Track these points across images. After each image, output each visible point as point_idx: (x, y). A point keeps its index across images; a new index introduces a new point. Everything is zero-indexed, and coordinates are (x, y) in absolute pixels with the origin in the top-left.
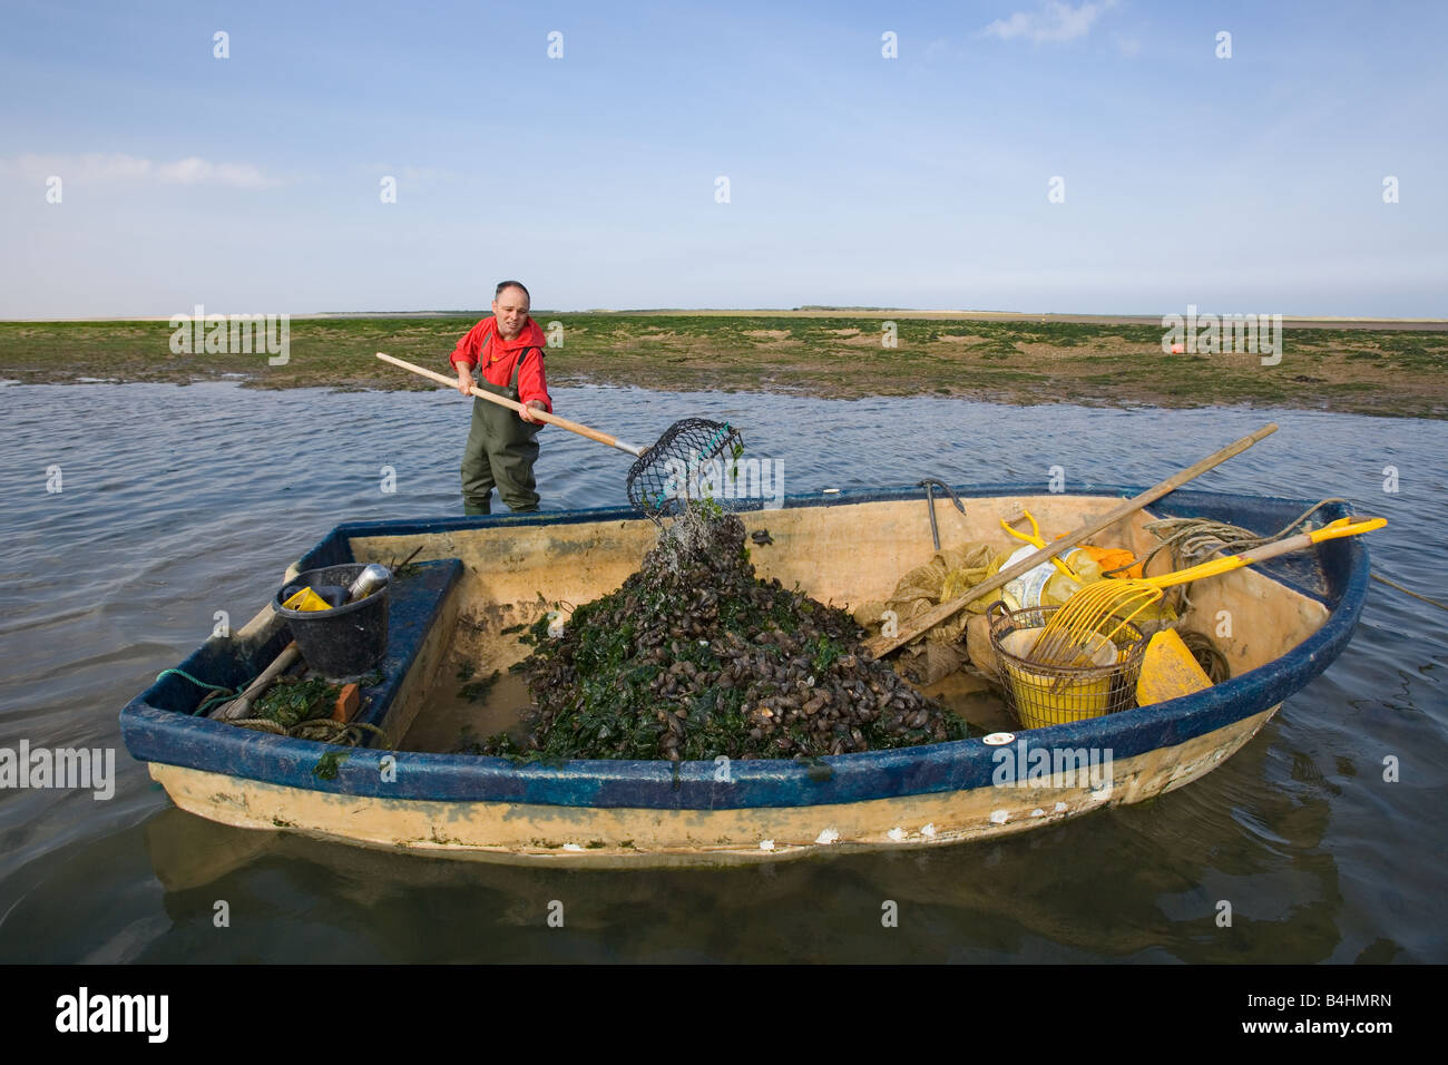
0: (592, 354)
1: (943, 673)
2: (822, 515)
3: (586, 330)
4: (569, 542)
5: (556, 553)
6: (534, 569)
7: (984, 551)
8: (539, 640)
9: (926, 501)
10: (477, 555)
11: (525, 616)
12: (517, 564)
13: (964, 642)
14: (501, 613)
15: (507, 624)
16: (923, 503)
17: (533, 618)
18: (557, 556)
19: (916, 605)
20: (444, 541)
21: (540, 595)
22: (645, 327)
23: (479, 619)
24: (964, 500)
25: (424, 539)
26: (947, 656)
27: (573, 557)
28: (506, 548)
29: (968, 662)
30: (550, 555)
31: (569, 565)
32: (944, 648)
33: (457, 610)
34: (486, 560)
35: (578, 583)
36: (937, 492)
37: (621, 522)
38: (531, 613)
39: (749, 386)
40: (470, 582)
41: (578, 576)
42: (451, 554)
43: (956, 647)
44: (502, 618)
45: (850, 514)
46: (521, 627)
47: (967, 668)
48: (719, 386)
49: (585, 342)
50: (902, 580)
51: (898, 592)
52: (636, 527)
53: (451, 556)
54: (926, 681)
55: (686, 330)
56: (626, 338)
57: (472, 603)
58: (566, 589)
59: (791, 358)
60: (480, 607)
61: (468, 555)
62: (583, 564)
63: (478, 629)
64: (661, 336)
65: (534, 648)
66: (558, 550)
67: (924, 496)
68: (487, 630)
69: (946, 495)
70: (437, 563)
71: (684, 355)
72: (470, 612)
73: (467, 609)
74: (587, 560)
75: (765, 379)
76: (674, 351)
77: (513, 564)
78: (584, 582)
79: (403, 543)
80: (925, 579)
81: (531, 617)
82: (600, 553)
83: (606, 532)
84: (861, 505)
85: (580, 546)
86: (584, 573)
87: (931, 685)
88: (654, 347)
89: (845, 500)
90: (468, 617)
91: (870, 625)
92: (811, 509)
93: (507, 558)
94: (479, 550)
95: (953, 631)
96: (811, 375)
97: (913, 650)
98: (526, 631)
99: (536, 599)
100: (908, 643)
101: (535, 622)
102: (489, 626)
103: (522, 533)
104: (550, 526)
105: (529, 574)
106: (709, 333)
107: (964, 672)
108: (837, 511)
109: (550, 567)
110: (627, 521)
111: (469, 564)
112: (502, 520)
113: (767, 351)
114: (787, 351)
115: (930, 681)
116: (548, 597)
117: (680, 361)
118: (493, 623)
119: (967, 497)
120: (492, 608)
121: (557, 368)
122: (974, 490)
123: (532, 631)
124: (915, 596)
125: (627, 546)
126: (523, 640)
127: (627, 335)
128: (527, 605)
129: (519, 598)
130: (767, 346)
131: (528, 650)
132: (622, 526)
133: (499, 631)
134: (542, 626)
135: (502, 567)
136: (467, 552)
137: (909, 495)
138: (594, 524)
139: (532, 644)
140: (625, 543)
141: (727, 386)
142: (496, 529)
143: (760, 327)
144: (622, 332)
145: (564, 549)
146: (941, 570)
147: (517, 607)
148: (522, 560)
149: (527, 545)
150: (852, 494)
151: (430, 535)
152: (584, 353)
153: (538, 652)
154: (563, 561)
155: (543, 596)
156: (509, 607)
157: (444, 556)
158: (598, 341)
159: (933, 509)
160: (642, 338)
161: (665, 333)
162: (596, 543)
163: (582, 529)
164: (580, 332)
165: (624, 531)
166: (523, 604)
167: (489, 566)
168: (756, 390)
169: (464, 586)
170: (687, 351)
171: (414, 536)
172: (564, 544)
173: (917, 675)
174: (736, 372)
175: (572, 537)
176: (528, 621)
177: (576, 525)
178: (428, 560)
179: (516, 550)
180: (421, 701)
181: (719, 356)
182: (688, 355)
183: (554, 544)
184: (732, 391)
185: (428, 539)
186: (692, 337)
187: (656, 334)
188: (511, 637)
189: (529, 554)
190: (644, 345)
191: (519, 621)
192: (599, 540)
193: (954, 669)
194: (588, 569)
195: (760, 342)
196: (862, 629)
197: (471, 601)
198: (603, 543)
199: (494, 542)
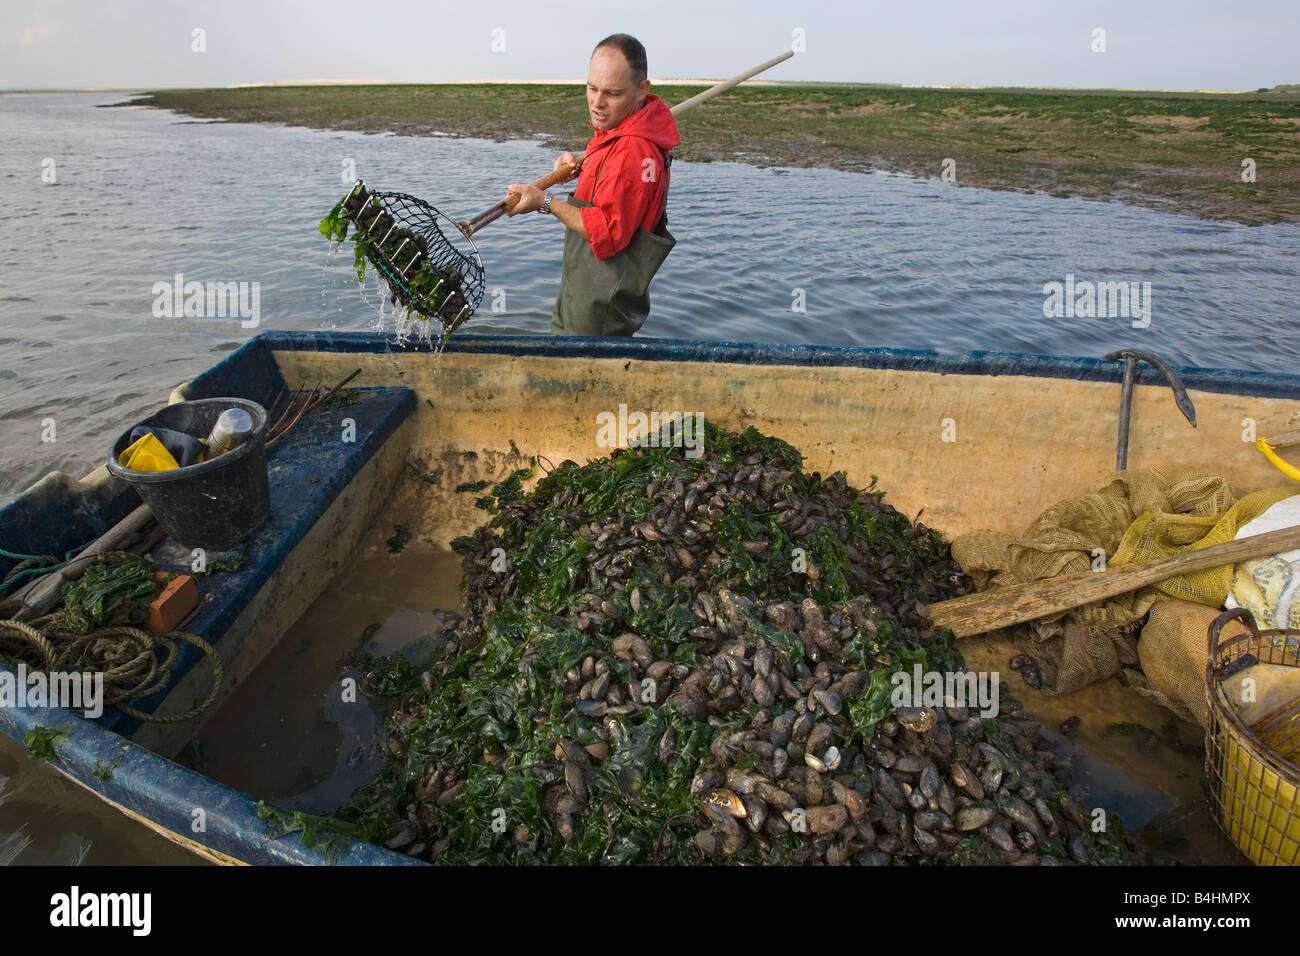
0: (905, 134)
1: (1086, 680)
2: (931, 387)
3: (912, 105)
4: (552, 380)
5: (534, 393)
6: (506, 410)
7: (1213, 487)
8: (501, 507)
9: (1117, 386)
10: (432, 386)
11: (490, 470)
12: (485, 402)
13: (1137, 635)
14: (461, 462)
15: (465, 479)
16: (1112, 389)
17: (501, 473)
18: (537, 398)
19: (1063, 560)
20: (389, 364)
21: (513, 444)
22: (990, 105)
23: (433, 466)
24: (1194, 394)
25: (363, 359)
26: (1098, 653)
27: (557, 401)
28: (470, 380)
29: (1136, 667)
30: (527, 395)
31: (552, 410)
32: (1097, 636)
33: (408, 452)
34: (444, 393)
35: (565, 437)
36: (1145, 373)
37: (624, 361)
38: (499, 467)
39: (1093, 190)
40: (426, 418)
41: (563, 427)
42: (399, 380)
43: (1119, 638)
44: (461, 469)
45: (979, 389)
46: (482, 485)
47: (1129, 674)
48: (1048, 188)
49: (903, 121)
50: (1046, 514)
51: (1034, 529)
52: (646, 370)
53: (400, 383)
54: (1052, 686)
55: (1044, 111)
56: (957, 118)
57: (427, 444)
58: (548, 441)
59: (1190, 157)
60: (437, 452)
61: (420, 385)
62: (570, 411)
63: (430, 481)
64: (1007, 118)
65: (493, 516)
66: (538, 390)
67: (1116, 377)
68: (439, 482)
69: (1160, 380)
70: (382, 390)
71: (1022, 144)
72: (423, 457)
73: (420, 452)
74: (576, 407)
75: (1126, 184)
76: (1012, 138)
77: (479, 402)
78: (571, 435)
79: (338, 362)
80: (1087, 518)
81: (497, 472)
82: (594, 400)
83: (604, 373)
84: (999, 378)
85: (566, 387)
86: (571, 424)
87: (1058, 697)
88: (989, 132)
89: (977, 368)
90: (420, 461)
91: (975, 571)
92: (916, 374)
93: (471, 393)
94: (435, 381)
95: (1122, 615)
96: (1204, 183)
97: (1040, 631)
98: (488, 491)
99: (508, 450)
100: (1037, 621)
101: (502, 479)
102: (444, 478)
103: (489, 362)
104: (525, 357)
105: (499, 416)
106: (1075, 117)
107: (1124, 683)
108: (958, 383)
109: (527, 410)
110: (633, 361)
111: (424, 396)
112: (463, 343)
113: (1154, 146)
114: (1188, 148)
115: (1060, 689)
116: (523, 449)
117: (1014, 151)
118: (450, 475)
119: (1202, 389)
120: (450, 454)
121: (856, 149)
122: (1219, 378)
123: (494, 493)
124: (1065, 547)
125: (633, 395)
126: (482, 504)
127: (961, 114)
128: (496, 456)
129: (485, 446)
130: (1157, 139)
131: (484, 518)
132: (627, 367)
133: (455, 486)
134: (509, 488)
135: (464, 404)
136: (419, 380)
137: (1089, 371)
138: (585, 360)
139: (491, 511)
140: (630, 389)
141: (1060, 189)
142: (455, 354)
143: (1159, 112)
144: (955, 110)
145: (551, 388)
146: (1121, 507)
147: (482, 457)
148: (491, 397)
149: (496, 379)
150: (987, 359)
151: (371, 354)
152: (895, 133)
153: (495, 524)
154: (543, 404)
155: (517, 446)
156: (472, 455)
157: (390, 383)
158: (921, 120)
159: (1129, 399)
160: (980, 119)
161: (1014, 115)
162: (589, 387)
163: (571, 365)
164: (905, 108)
165: (629, 374)
166: (490, 454)
167: (449, 401)
168: (1100, 197)
169: (417, 422)
170: (1032, 138)
171: (351, 355)
172: (545, 382)
173: (1038, 672)
174: (1086, 171)
175: (556, 374)
176: (493, 478)
177: (562, 360)
178: (372, 385)
179: (482, 384)
180: (331, 573)
181: (1074, 148)
182: (1031, 145)
183: (532, 382)
184: (1064, 195)
185: (369, 359)
186: (1048, 121)
187: (1001, 115)
188: (468, 496)
189: (499, 391)
190: (977, 129)
191: (482, 476)
192: (593, 383)
193: (1107, 673)
194: (578, 419)
195: (1149, 132)
196: (961, 571)
197: (429, 444)
198: (599, 387)
199: (454, 371)
